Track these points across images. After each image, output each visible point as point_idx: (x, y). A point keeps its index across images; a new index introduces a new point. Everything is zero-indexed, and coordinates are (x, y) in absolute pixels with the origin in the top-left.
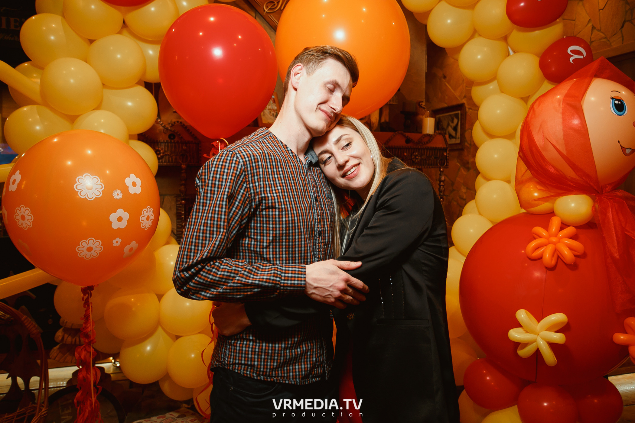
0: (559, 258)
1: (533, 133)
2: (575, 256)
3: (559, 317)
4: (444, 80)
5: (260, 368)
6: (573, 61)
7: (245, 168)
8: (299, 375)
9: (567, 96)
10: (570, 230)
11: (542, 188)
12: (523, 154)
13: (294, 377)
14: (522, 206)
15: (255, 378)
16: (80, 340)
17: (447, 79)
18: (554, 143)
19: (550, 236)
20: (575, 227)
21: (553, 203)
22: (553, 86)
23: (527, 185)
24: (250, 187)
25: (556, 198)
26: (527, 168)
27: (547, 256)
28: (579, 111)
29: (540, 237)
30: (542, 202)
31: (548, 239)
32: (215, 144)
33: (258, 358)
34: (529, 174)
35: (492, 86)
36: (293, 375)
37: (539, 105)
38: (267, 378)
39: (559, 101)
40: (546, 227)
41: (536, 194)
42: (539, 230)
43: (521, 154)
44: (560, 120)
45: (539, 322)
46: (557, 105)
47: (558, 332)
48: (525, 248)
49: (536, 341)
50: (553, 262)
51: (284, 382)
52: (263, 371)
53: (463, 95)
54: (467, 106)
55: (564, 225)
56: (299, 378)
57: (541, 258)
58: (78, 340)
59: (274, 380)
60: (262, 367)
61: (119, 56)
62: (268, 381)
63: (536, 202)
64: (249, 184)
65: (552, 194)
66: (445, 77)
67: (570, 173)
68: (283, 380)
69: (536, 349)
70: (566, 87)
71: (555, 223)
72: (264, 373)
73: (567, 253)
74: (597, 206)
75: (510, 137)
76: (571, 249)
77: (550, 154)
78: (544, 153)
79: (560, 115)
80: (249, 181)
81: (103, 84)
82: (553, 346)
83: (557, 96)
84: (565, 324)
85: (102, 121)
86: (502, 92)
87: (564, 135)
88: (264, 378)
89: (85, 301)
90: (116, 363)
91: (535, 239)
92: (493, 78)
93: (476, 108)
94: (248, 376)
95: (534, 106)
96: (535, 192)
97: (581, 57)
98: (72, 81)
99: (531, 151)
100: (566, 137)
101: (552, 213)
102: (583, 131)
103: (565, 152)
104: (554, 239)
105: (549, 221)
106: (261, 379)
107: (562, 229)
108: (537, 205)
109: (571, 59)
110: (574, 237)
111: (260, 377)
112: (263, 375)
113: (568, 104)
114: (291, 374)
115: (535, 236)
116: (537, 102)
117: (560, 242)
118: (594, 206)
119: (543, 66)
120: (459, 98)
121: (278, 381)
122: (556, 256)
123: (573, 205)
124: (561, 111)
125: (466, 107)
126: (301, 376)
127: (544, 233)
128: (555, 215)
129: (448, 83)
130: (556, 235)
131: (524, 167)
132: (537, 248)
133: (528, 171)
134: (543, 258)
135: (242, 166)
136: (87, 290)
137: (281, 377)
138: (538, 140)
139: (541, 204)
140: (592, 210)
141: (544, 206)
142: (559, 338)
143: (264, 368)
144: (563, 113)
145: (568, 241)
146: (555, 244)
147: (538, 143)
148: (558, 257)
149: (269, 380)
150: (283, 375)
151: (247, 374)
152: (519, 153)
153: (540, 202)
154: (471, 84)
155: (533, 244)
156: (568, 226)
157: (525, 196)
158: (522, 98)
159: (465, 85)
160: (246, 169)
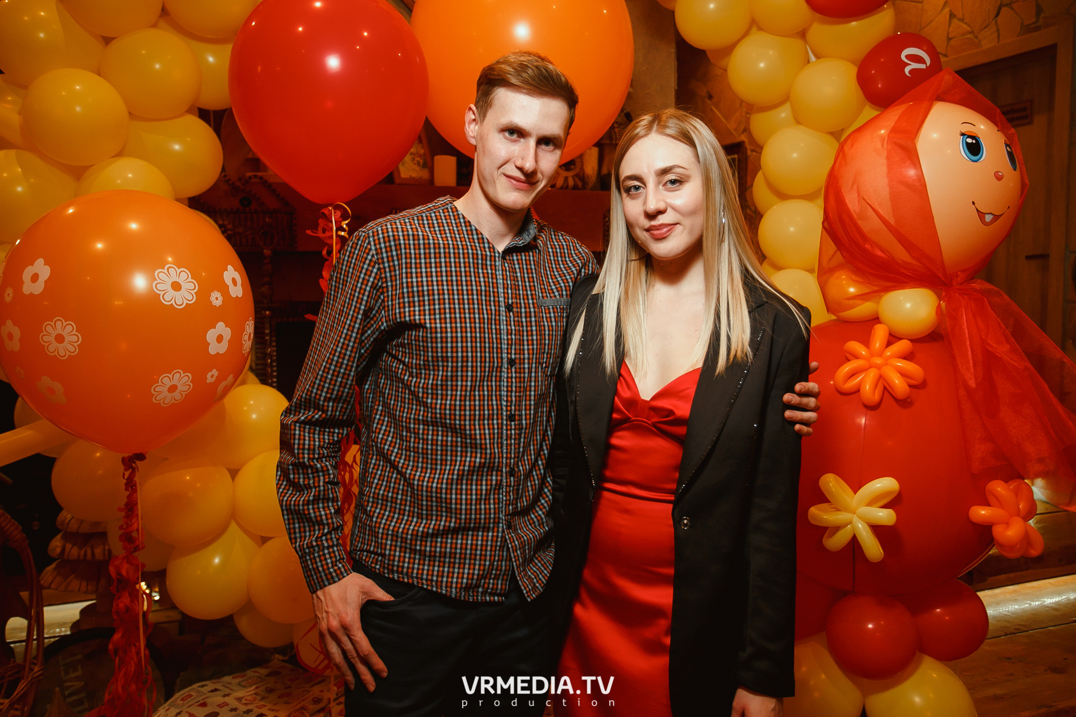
0: (887, 389)
1: (843, 190)
2: (910, 386)
3: (886, 484)
4: (708, 101)
5: (394, 561)
6: (910, 72)
7: (378, 259)
8: (457, 583)
9: (894, 131)
10: (902, 346)
11: (860, 280)
12: (829, 224)
13: (449, 584)
14: (829, 309)
15: (386, 575)
16: (93, 553)
17: (715, 100)
18: (877, 208)
19: (872, 356)
20: (912, 341)
21: (878, 303)
22: (875, 113)
23: (836, 274)
24: (387, 287)
25: (883, 294)
26: (835, 248)
27: (867, 387)
28: (912, 157)
29: (857, 358)
30: (860, 302)
31: (868, 360)
32: (326, 212)
33: (391, 545)
34: (839, 258)
35: (784, 113)
36: (447, 582)
37: (852, 145)
38: (403, 578)
39: (882, 139)
40: (866, 342)
41: (852, 290)
42: (855, 346)
43: (826, 224)
44: (884, 169)
45: (855, 493)
46: (879, 145)
47: (885, 507)
48: (832, 377)
49: (850, 523)
50: (877, 397)
51: (429, 588)
52: (398, 566)
53: (742, 127)
54: (747, 145)
55: (893, 338)
56: (456, 588)
57: (857, 391)
58: (89, 553)
59: (413, 582)
60: (397, 559)
61: (157, 66)
62: (403, 582)
63: (851, 302)
64: (386, 282)
65: (875, 288)
66: (710, 97)
67: (901, 254)
68: (427, 585)
69: (852, 535)
70: (894, 115)
71: (880, 334)
72: (400, 569)
73: (898, 383)
74: (943, 304)
75: (809, 197)
76: (903, 374)
77: (871, 225)
78: (860, 223)
79: (884, 161)
80: (386, 277)
81: (130, 113)
82: (877, 530)
83: (881, 130)
84: (896, 494)
85: (130, 175)
86: (798, 122)
87: (890, 193)
88: (398, 577)
89: (127, 480)
90: (154, 594)
91: (849, 360)
92: (786, 99)
93: (759, 148)
94: (377, 571)
95: (845, 147)
96: (849, 286)
97: (923, 66)
98: (78, 109)
99: (841, 220)
100: (894, 197)
101: (876, 319)
102: (919, 187)
103: (892, 222)
104: (878, 361)
105: (871, 332)
106: (394, 578)
107: (889, 344)
108: (853, 307)
109: (907, 70)
110: (908, 356)
111: (393, 574)
112: (397, 572)
113: (895, 143)
114: (445, 579)
115: (849, 356)
116: (849, 142)
117: (886, 364)
118: (939, 306)
119: (863, 80)
120: (734, 132)
121: (420, 585)
122: (880, 387)
123: (908, 305)
124: (885, 153)
125: (746, 148)
126: (459, 585)
127: (863, 351)
128: (880, 323)
129: (717, 107)
130: (880, 354)
131: (832, 247)
132: (853, 374)
133: (838, 252)
134: (862, 390)
135: (373, 256)
136: (131, 461)
137: (427, 580)
138: (852, 202)
139: (858, 306)
140: (937, 312)
141: (864, 309)
142: (886, 516)
143: (399, 561)
144: (888, 158)
145: (901, 364)
146: (878, 367)
147: (850, 206)
148: (885, 388)
149: (406, 580)
150: (430, 577)
151: (375, 568)
152: (823, 223)
153: (857, 302)
154: (751, 108)
155: (846, 368)
156: (900, 339)
157: (833, 292)
158: (832, 134)
159: (744, 110)
160: (380, 261)
